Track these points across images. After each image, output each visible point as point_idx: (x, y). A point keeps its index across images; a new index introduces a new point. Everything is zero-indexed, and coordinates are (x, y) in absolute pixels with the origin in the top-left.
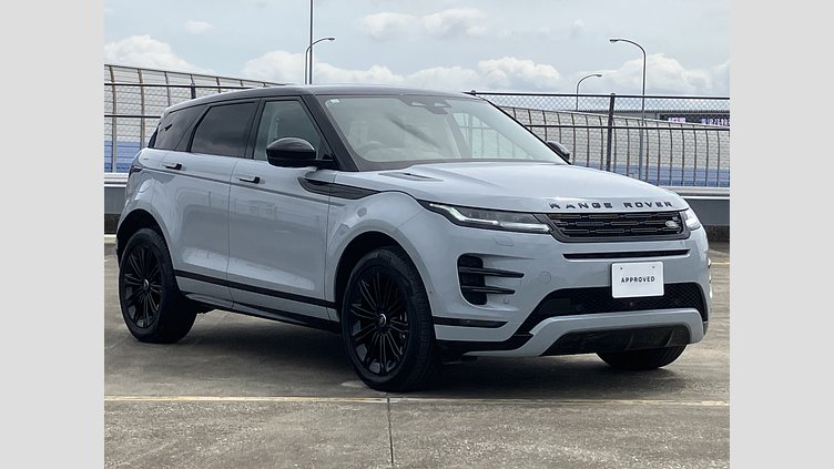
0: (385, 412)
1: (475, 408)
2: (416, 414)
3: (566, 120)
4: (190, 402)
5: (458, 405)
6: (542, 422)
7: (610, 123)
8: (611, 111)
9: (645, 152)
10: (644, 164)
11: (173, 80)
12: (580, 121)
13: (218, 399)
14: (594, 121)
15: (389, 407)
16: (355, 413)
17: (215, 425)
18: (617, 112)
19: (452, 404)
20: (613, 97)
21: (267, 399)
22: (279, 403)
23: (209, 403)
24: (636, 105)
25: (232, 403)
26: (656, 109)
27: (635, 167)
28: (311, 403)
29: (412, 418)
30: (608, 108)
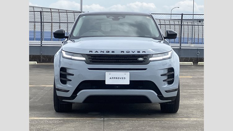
0: (102, 123)
1: (133, 121)
2: (113, 124)
3: (167, 23)
4: (36, 120)
5: (128, 120)
6: (156, 126)
7: (181, 23)
8: (182, 19)
9: (194, 33)
10: (193, 37)
11: (36, 9)
12: (172, 23)
13: (45, 118)
14: (177, 23)
15: (104, 121)
16: (92, 123)
17: (44, 128)
18: (184, 20)
19: (125, 120)
20: (182, 15)
21: (62, 118)
22: (66, 120)
23: (42, 120)
24: (190, 17)
25: (50, 120)
26: (197, 18)
27: (190, 38)
28: (77, 120)
29: (112, 125)
30: (181, 18)
